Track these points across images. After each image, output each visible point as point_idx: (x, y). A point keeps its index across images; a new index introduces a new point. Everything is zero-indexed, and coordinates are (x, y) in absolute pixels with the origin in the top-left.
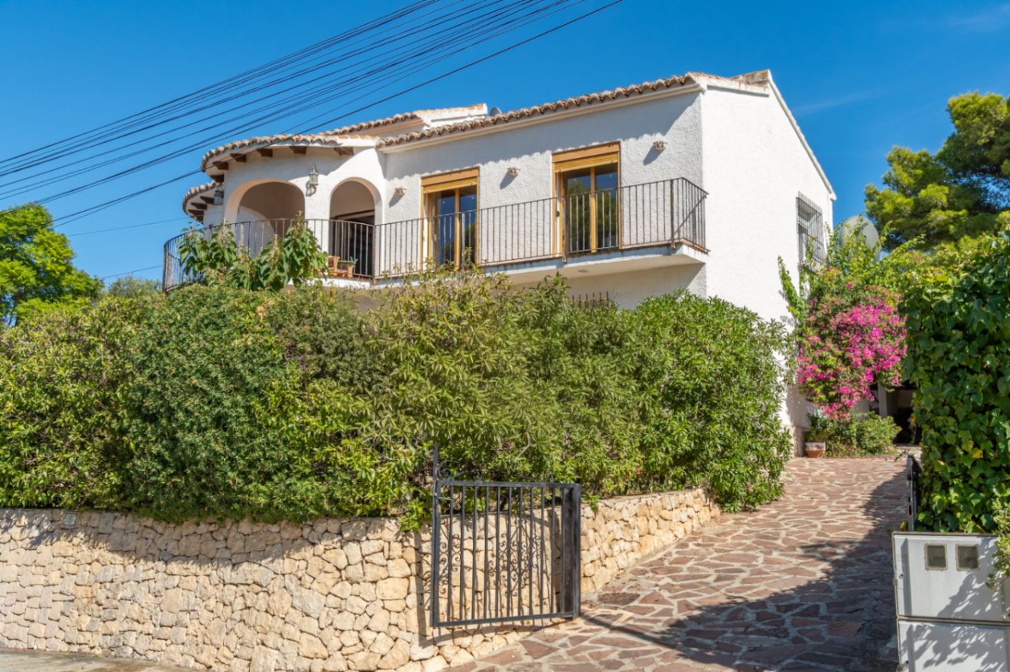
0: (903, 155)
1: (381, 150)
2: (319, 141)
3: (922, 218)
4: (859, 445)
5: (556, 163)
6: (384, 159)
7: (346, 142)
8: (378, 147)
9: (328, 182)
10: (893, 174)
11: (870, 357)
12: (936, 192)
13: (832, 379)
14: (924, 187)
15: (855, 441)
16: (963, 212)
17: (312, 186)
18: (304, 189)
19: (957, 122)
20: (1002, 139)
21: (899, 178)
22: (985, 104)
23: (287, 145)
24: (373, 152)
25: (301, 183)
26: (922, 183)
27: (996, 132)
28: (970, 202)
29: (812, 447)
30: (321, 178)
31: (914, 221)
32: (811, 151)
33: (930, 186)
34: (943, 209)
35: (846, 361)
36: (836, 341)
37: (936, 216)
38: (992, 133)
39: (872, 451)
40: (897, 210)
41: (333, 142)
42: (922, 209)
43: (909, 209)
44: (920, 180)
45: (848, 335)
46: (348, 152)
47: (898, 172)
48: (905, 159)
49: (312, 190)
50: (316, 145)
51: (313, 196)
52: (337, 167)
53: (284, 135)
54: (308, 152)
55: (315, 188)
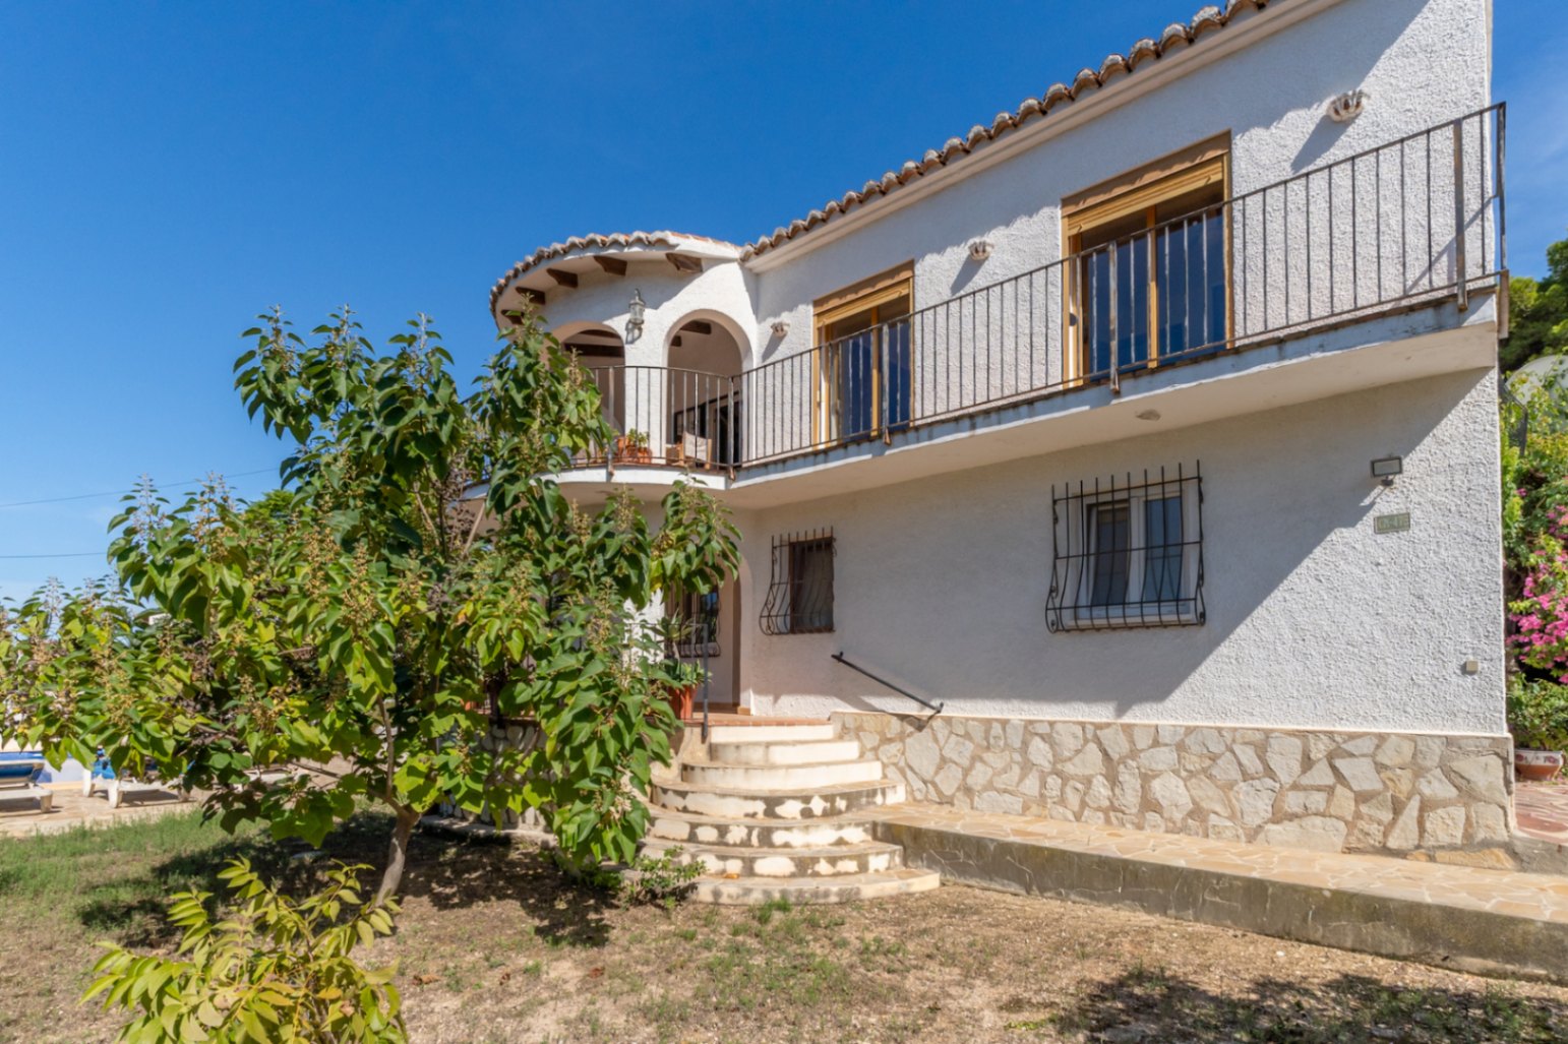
1: (749, 265)
2: (639, 241)
5: (1070, 216)
6: (754, 280)
7: (689, 244)
8: (744, 260)
9: (661, 320)
17: (636, 325)
18: (623, 333)
23: (589, 254)
24: (735, 268)
25: (618, 324)
30: (649, 314)
41: (662, 242)
46: (690, 266)
49: (636, 332)
50: (636, 249)
51: (637, 342)
52: (675, 294)
53: (583, 237)
54: (628, 272)
55: (640, 329)
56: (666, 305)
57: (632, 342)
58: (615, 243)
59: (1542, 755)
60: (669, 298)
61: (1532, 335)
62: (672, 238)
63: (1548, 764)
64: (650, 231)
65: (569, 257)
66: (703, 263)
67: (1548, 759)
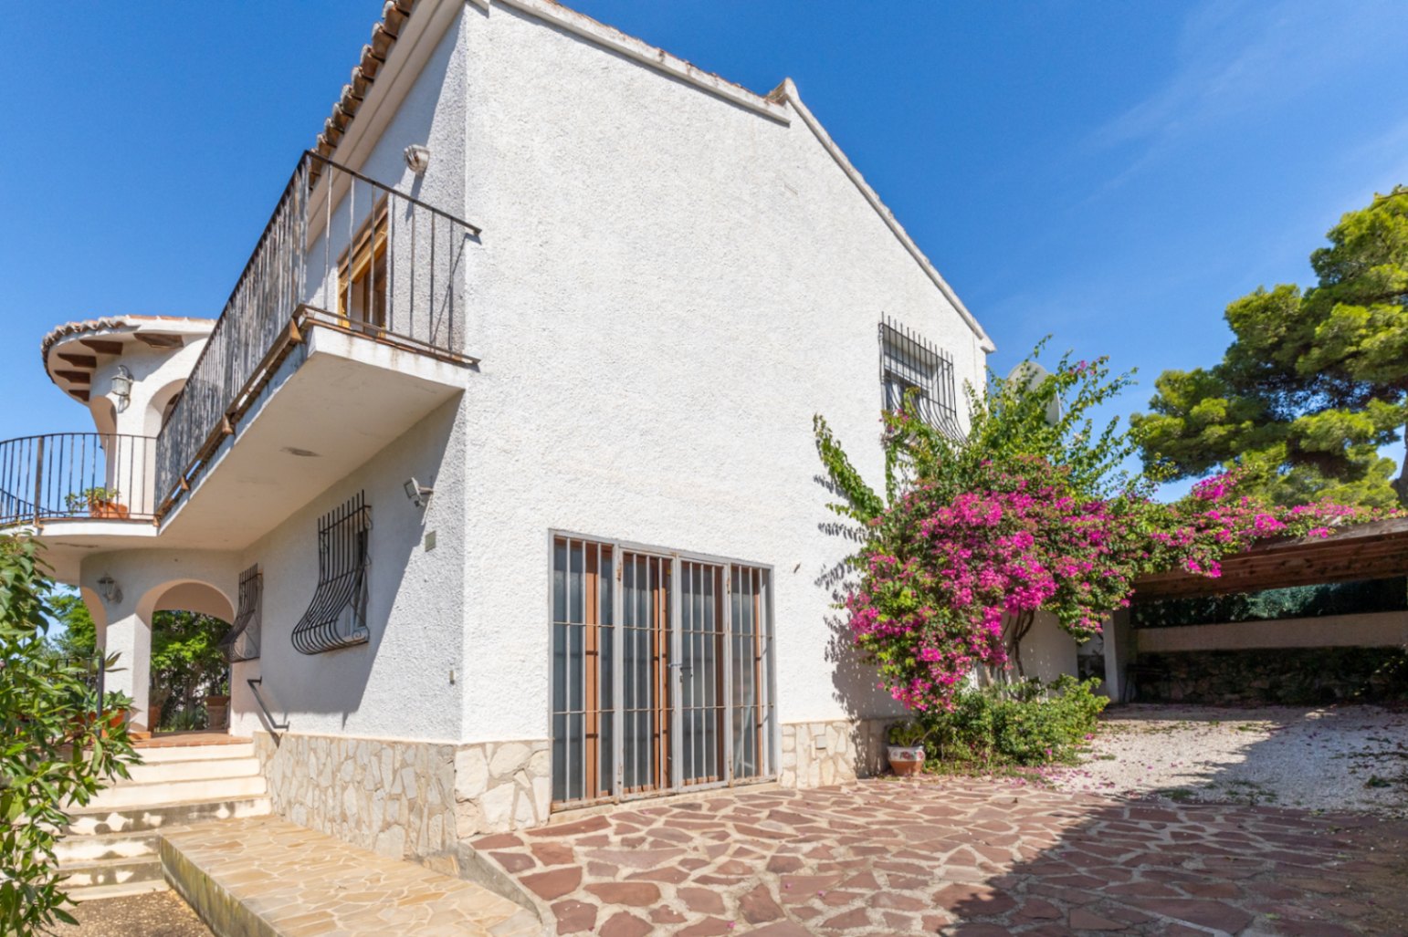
0: (1173, 378)
3: (1195, 437)
4: (998, 747)
9: (146, 390)
10: (1160, 396)
11: (997, 585)
12: (1214, 407)
13: (909, 633)
14: (1197, 402)
15: (990, 740)
16: (1247, 424)
18: (116, 404)
19: (1236, 325)
20: (1295, 335)
21: (1168, 399)
22: (1273, 297)
23: (76, 339)
25: (114, 396)
26: (1195, 399)
27: (1288, 329)
28: (1255, 413)
29: (896, 755)
30: (136, 385)
31: (1186, 442)
32: (923, 258)
33: (1204, 401)
34: (1221, 424)
35: (941, 597)
36: (929, 563)
37: (1212, 434)
38: (1283, 330)
39: (1021, 759)
40: (1166, 433)
41: (122, 325)
42: (1194, 428)
43: (1178, 431)
44: (1193, 397)
45: (948, 546)
47: (1165, 393)
48: (1176, 381)
49: (126, 402)
50: (104, 332)
51: (126, 411)
52: (158, 367)
53: (63, 325)
54: (124, 351)
55: (129, 400)
56: (150, 378)
57: (122, 412)
58: (86, 329)
59: (899, 751)
60: (152, 372)
61: (1301, 338)
62: (129, 321)
63: (903, 760)
64: (112, 316)
65: (61, 343)
66: (184, 340)
67: (904, 755)
